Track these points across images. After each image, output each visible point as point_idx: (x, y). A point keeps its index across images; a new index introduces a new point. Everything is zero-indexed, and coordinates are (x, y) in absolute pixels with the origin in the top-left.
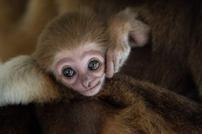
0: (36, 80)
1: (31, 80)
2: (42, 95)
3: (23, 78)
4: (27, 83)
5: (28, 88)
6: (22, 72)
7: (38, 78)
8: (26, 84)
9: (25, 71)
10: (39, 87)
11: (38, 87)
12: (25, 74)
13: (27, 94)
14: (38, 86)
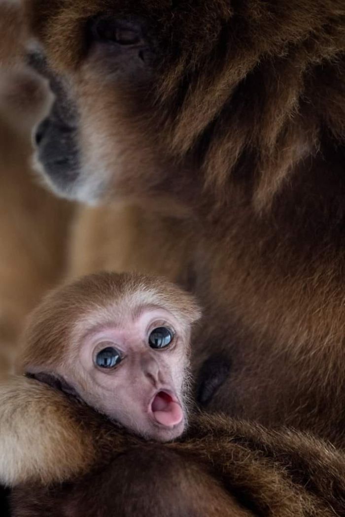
0: (37, 431)
1: (26, 431)
2: (51, 465)
3: (11, 426)
4: (18, 437)
5: (19, 449)
6: (6, 411)
7: (42, 425)
8: (15, 439)
9: (14, 410)
10: (46, 448)
11: (41, 447)
12: (13, 416)
13: (17, 463)
14: (42, 444)
